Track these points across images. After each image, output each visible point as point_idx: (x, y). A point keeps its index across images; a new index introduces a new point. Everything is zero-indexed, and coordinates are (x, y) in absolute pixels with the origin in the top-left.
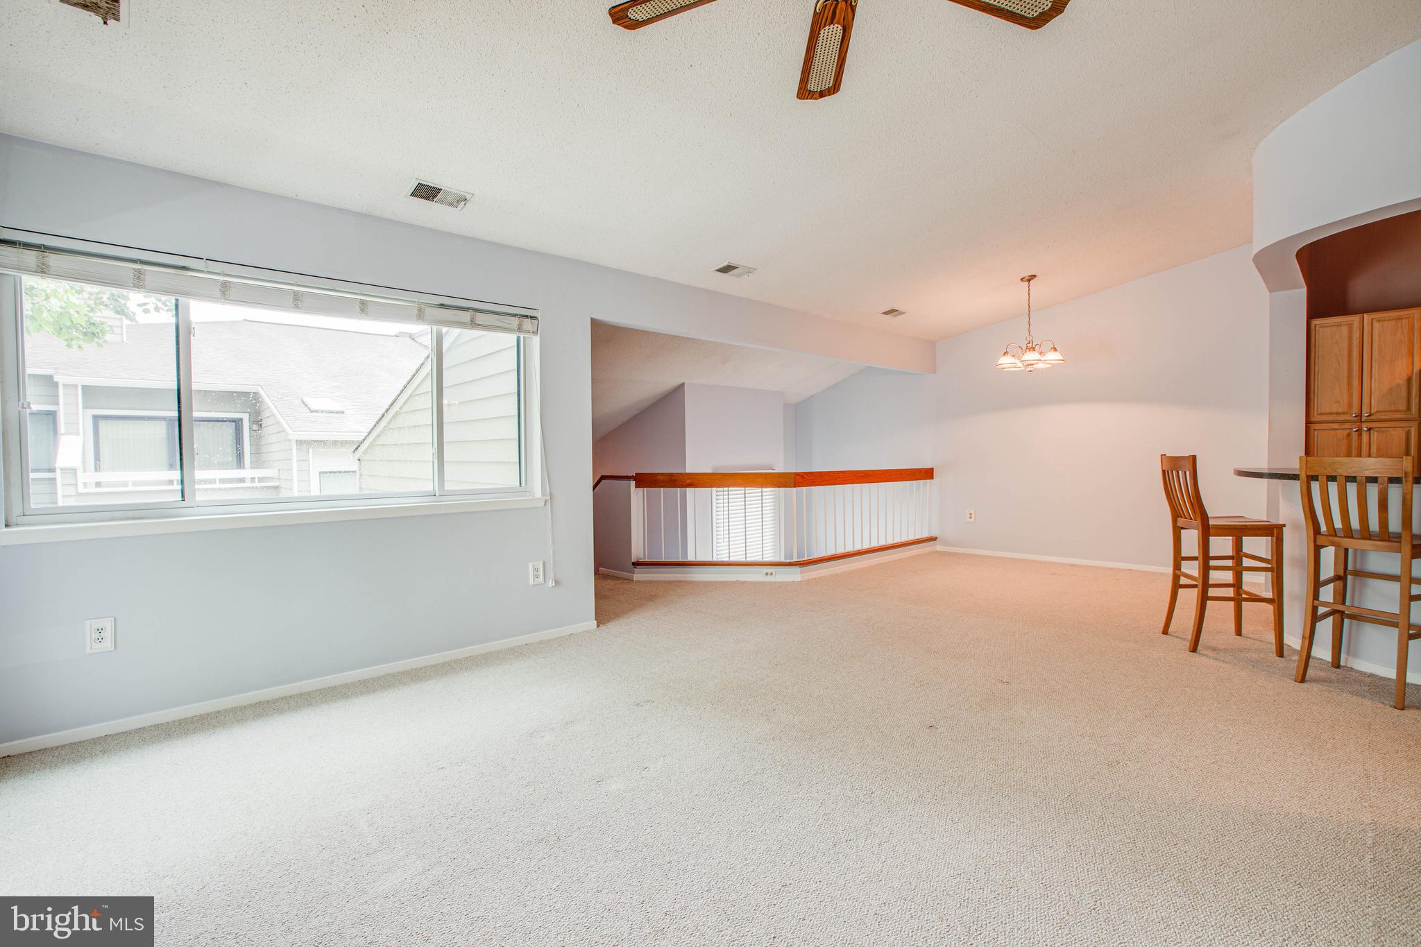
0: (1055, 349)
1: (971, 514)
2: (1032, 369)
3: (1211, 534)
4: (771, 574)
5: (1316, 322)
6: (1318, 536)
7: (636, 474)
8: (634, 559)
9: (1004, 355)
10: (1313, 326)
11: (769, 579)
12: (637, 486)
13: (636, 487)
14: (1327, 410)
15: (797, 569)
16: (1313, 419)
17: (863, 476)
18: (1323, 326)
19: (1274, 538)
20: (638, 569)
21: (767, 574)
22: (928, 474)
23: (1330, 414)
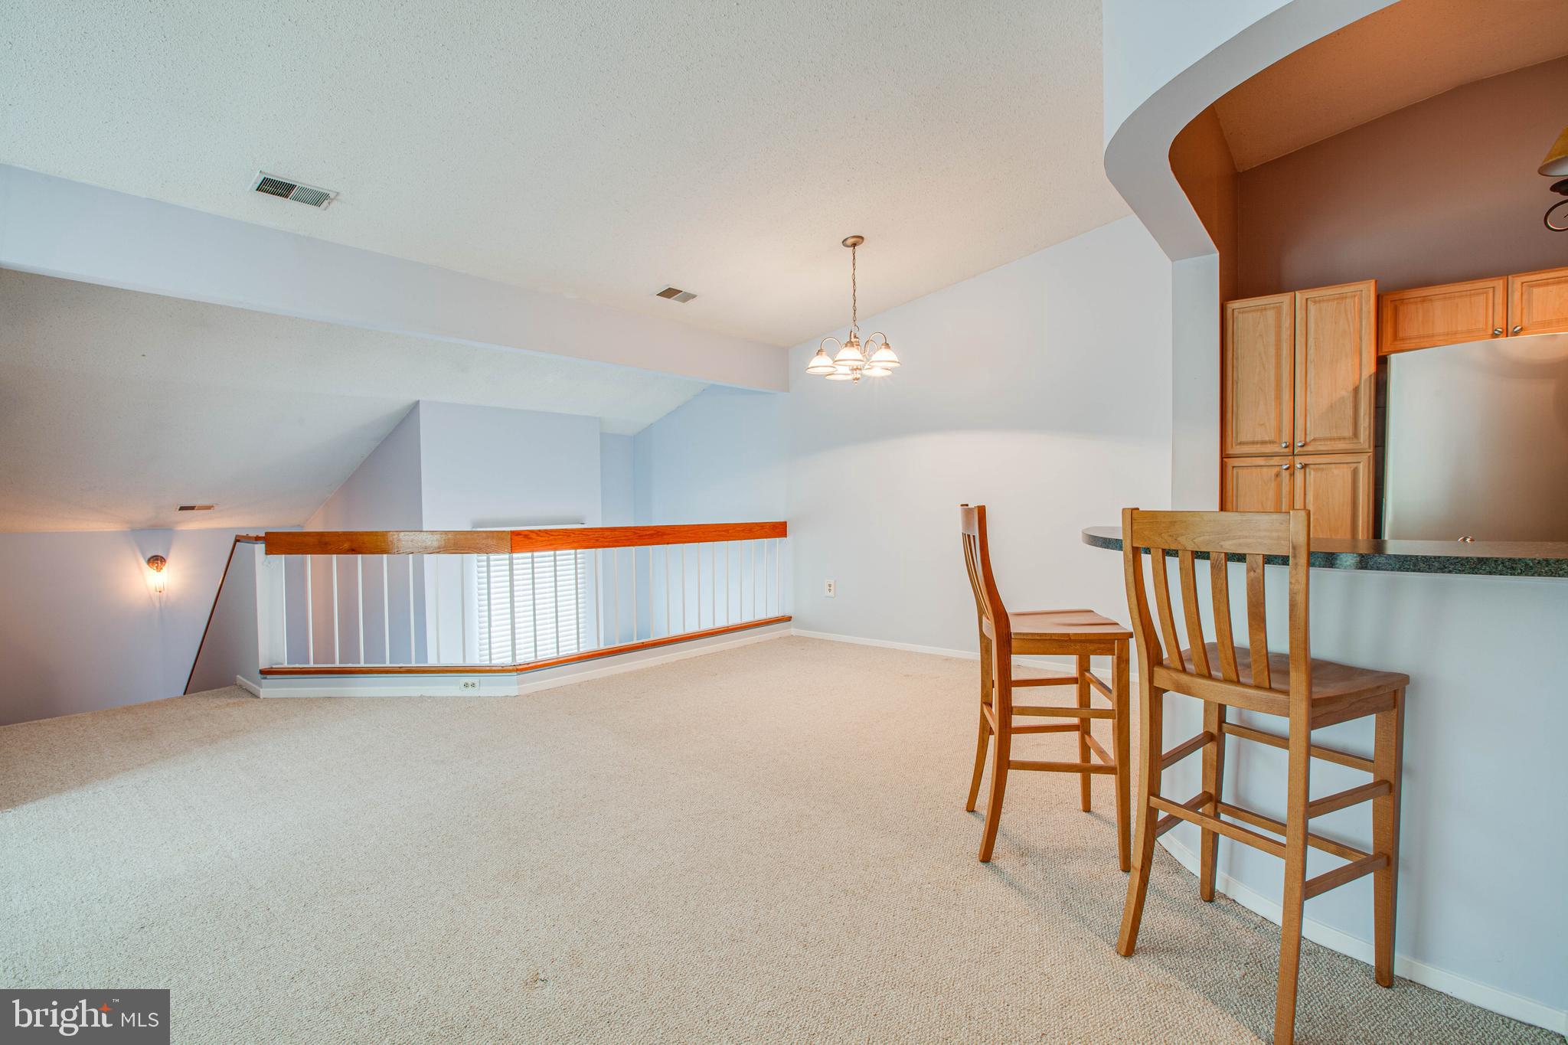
0: (887, 345)
1: (830, 586)
2: (859, 376)
3: (1013, 650)
4: (473, 685)
5: (1235, 305)
6: (1156, 669)
7: (266, 533)
8: (263, 664)
9: (818, 354)
10: (1229, 312)
11: (470, 692)
12: (268, 552)
13: (266, 554)
14: (1249, 438)
15: (514, 677)
16: (1230, 451)
17: (651, 535)
18: (1243, 311)
19: (1115, 657)
20: (271, 680)
21: (466, 685)
22: (778, 530)
23: (1253, 443)
